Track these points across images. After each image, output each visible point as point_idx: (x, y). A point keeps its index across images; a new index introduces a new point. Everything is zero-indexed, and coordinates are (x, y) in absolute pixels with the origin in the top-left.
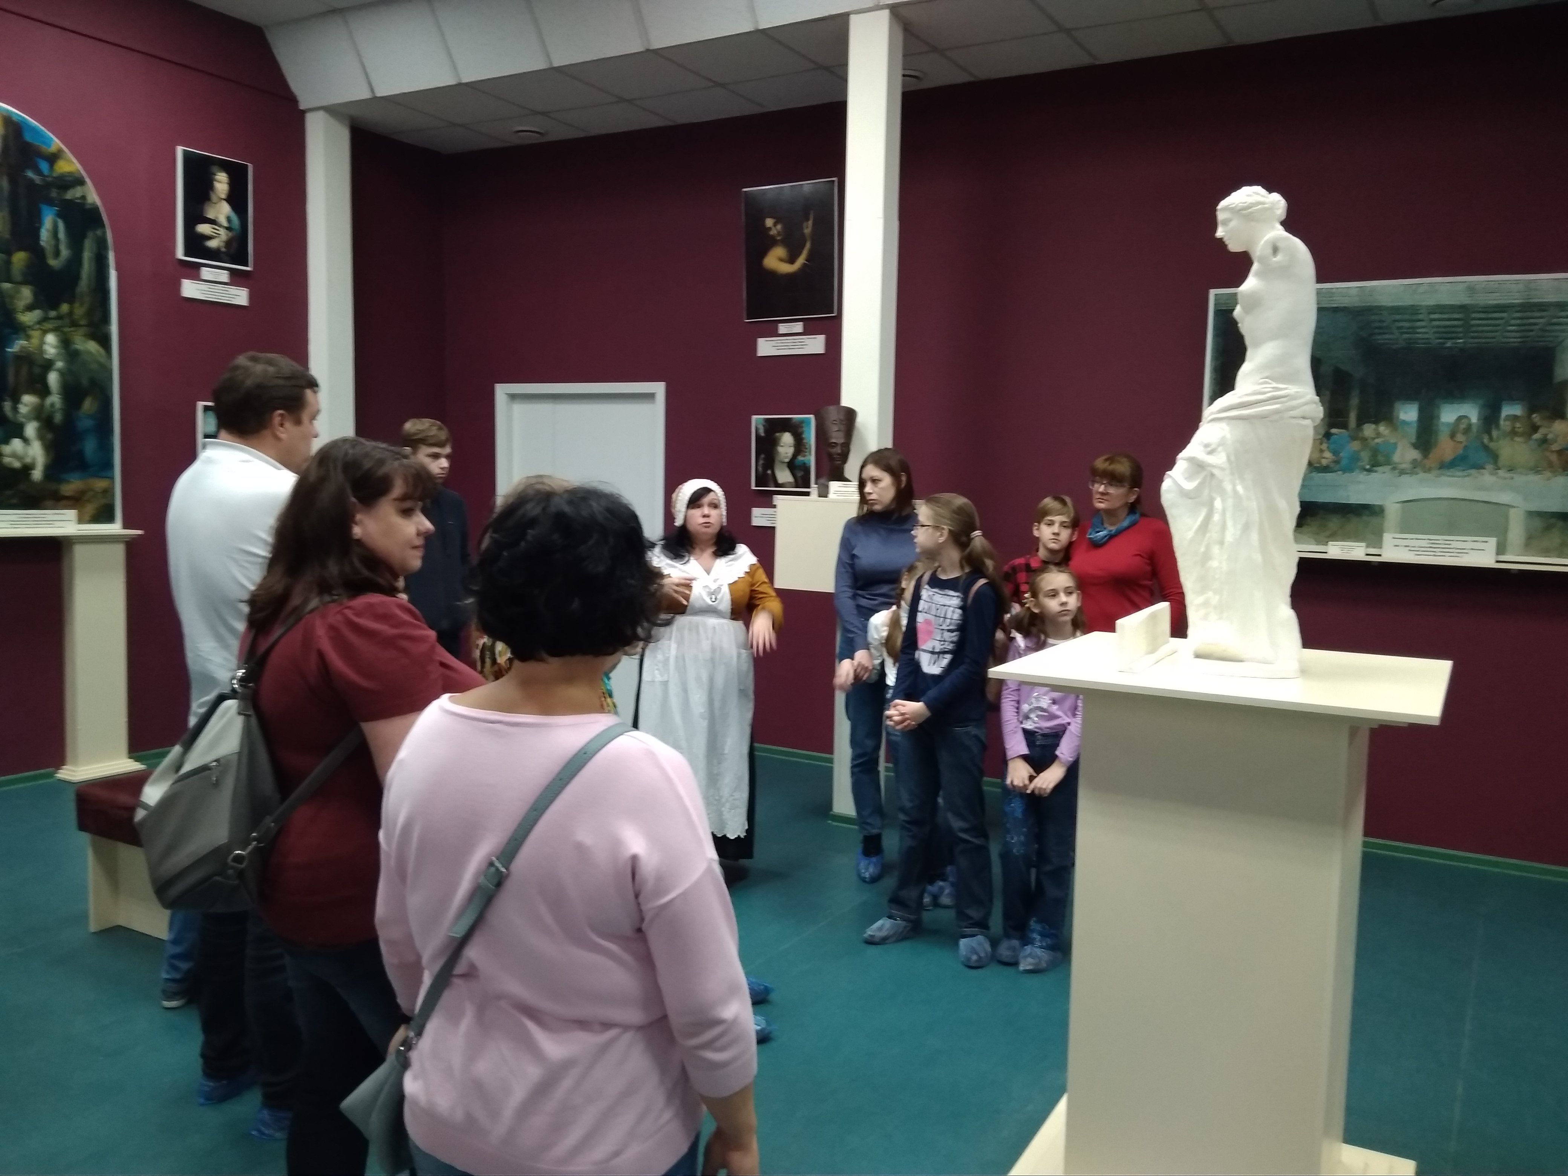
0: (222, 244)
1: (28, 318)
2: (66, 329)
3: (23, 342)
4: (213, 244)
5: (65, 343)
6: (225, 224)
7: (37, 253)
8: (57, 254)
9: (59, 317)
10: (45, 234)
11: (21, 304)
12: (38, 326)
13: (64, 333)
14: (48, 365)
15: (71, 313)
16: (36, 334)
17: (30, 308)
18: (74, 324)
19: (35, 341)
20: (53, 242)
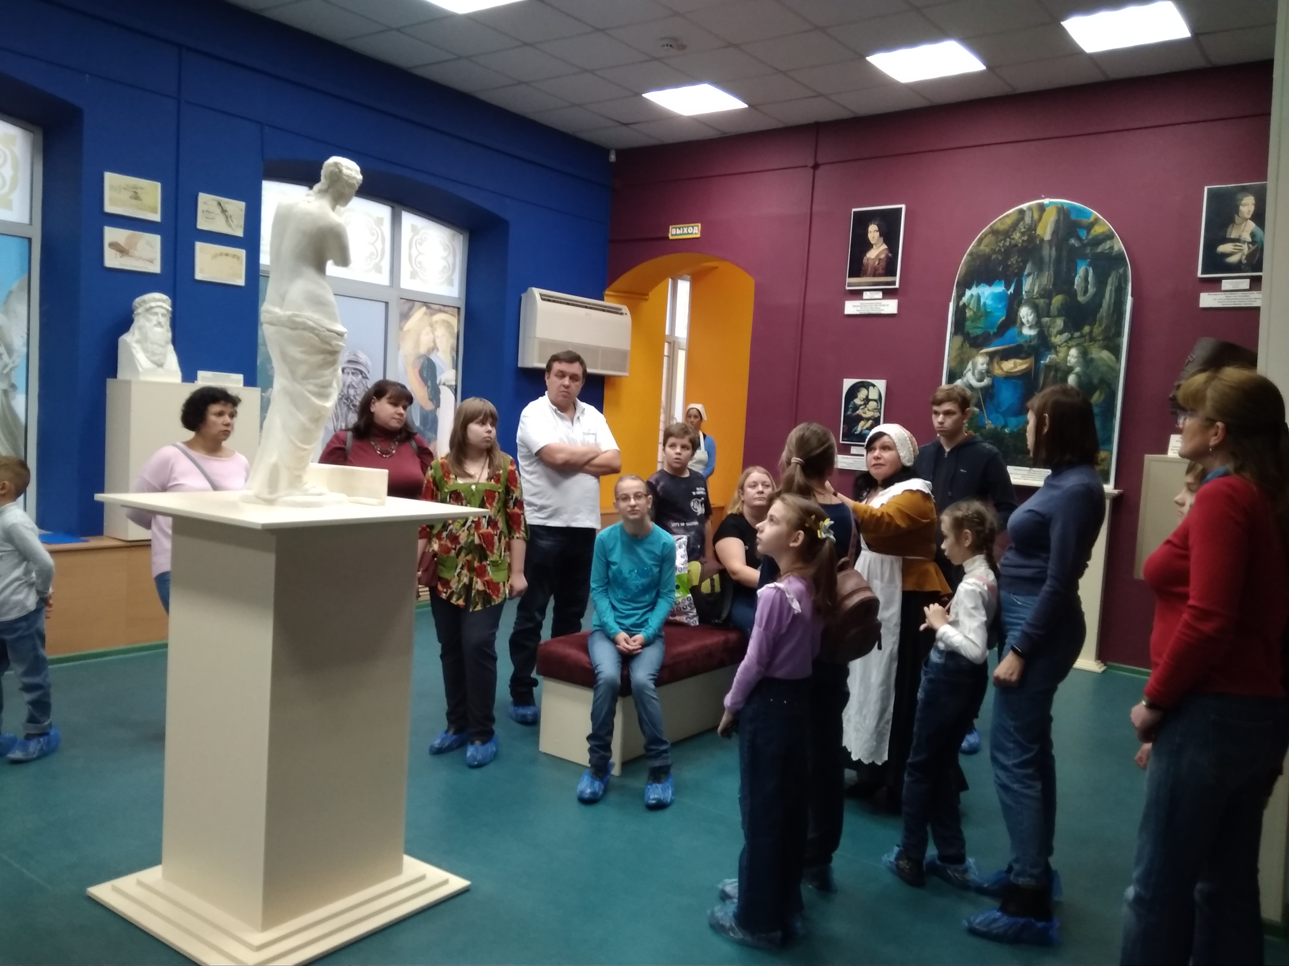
0: (1244, 257)
1: (1057, 340)
2: (1086, 344)
3: (1054, 356)
4: (1233, 259)
5: (1084, 354)
6: (1249, 239)
7: (1072, 294)
8: (1086, 291)
9: (1082, 336)
10: (1078, 281)
11: (1054, 331)
12: (1064, 344)
13: (1084, 347)
14: (1070, 370)
15: (1091, 332)
16: (1062, 351)
17: (1060, 333)
18: (1092, 339)
19: (1061, 355)
20: (1083, 285)
